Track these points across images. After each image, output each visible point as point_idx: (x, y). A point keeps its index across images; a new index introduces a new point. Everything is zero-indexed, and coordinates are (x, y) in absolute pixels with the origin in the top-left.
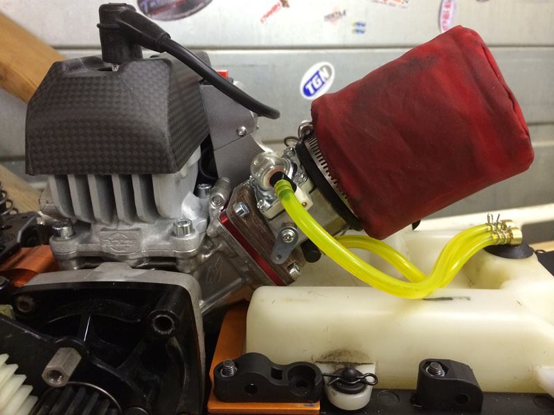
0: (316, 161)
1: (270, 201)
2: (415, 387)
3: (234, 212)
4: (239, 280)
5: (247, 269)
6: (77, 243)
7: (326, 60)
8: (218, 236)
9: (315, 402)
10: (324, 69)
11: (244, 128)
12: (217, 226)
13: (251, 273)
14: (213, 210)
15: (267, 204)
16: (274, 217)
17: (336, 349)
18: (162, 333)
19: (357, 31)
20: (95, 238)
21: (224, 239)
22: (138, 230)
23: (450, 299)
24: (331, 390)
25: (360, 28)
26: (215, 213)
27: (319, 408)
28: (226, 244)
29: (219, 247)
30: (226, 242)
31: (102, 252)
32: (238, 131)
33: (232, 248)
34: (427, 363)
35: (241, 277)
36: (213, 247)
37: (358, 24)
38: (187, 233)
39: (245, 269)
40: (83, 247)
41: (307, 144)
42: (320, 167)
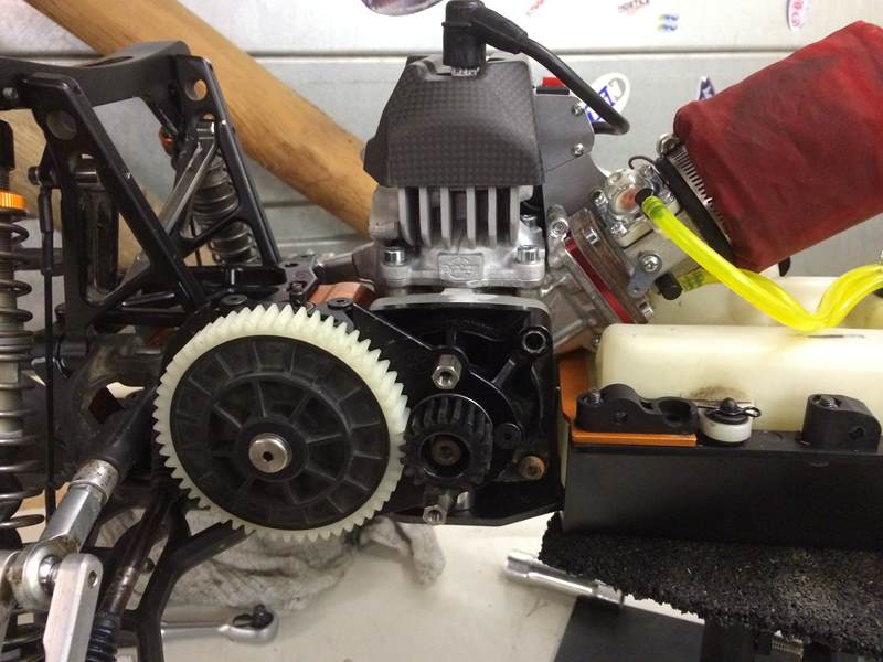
0: (686, 178)
1: (627, 227)
2: (801, 429)
3: (584, 238)
4: (579, 322)
5: (593, 308)
6: (410, 271)
7: (619, 71)
8: (563, 267)
9: (690, 433)
10: (615, 83)
11: (580, 146)
12: (562, 254)
13: (595, 313)
14: (554, 238)
15: (623, 229)
16: (630, 245)
17: (707, 385)
18: (532, 351)
19: (666, 27)
20: (428, 264)
21: (569, 270)
22: (480, 254)
23: (841, 336)
24: (708, 422)
25: (669, 22)
26: (556, 242)
27: (695, 439)
28: (571, 277)
29: (562, 281)
30: (573, 274)
31: (439, 280)
32: (573, 150)
33: (577, 280)
34: (817, 397)
35: (581, 317)
36: (552, 282)
37: (667, 17)
38: (532, 260)
39: (589, 308)
40: (417, 274)
41: (672, 160)
42: (691, 184)
